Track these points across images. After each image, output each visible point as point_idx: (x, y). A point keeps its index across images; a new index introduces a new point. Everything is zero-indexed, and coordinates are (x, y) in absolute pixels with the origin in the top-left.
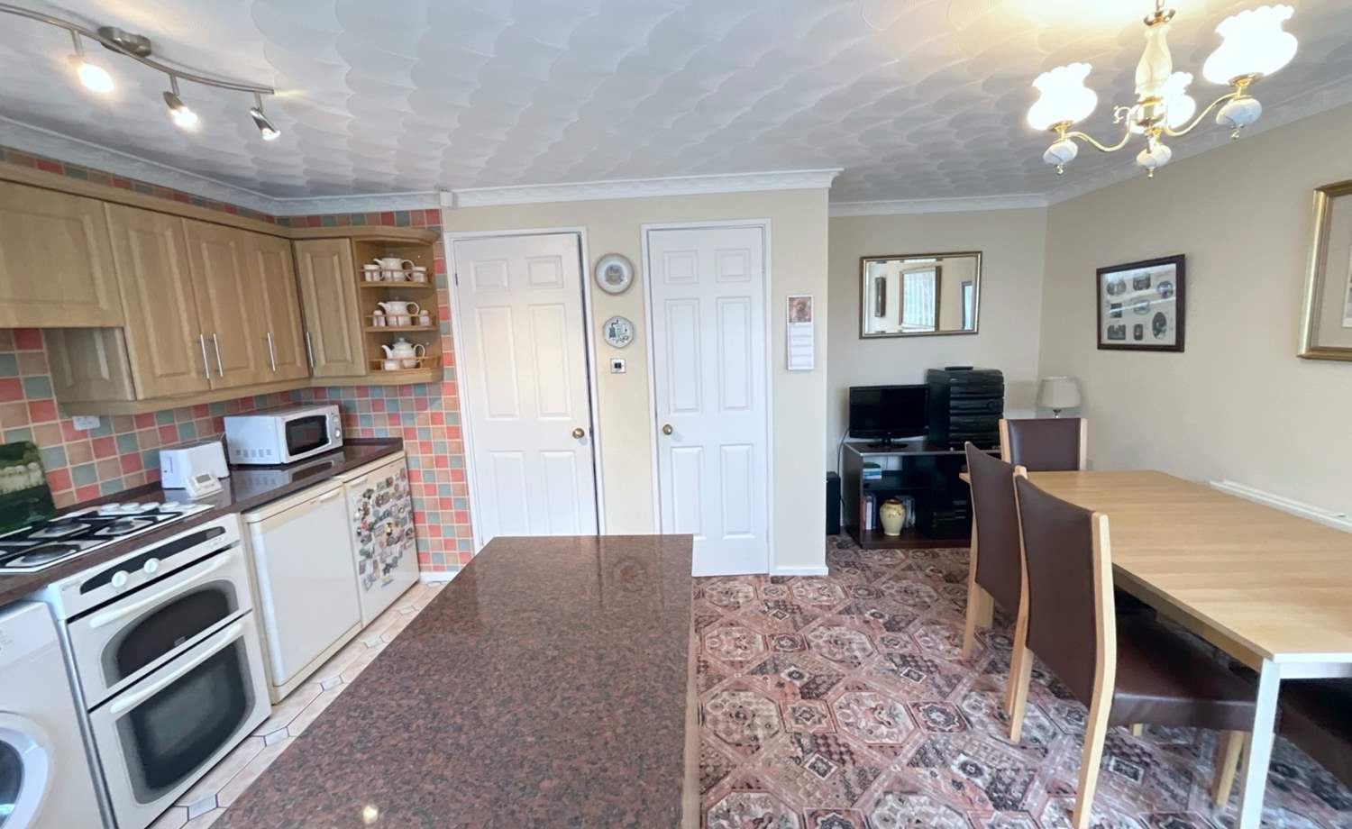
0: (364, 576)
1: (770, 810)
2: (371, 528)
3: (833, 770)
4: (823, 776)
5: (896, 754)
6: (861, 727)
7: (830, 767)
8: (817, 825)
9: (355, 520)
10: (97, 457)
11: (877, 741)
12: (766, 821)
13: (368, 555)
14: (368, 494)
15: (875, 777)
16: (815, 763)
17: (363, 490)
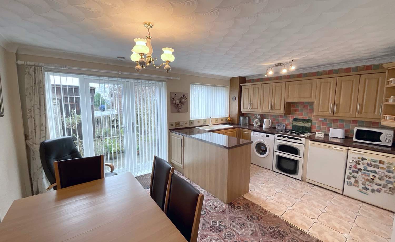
0: (349, 181)
1: (216, 210)
2: (360, 169)
3: (212, 224)
4: (212, 221)
5: (201, 237)
6: (214, 240)
7: (213, 224)
8: (207, 212)
9: (350, 162)
10: (322, 126)
11: (207, 238)
12: (215, 208)
13: (354, 177)
14: (363, 159)
15: (202, 227)
16: (216, 223)
17: (361, 156)
